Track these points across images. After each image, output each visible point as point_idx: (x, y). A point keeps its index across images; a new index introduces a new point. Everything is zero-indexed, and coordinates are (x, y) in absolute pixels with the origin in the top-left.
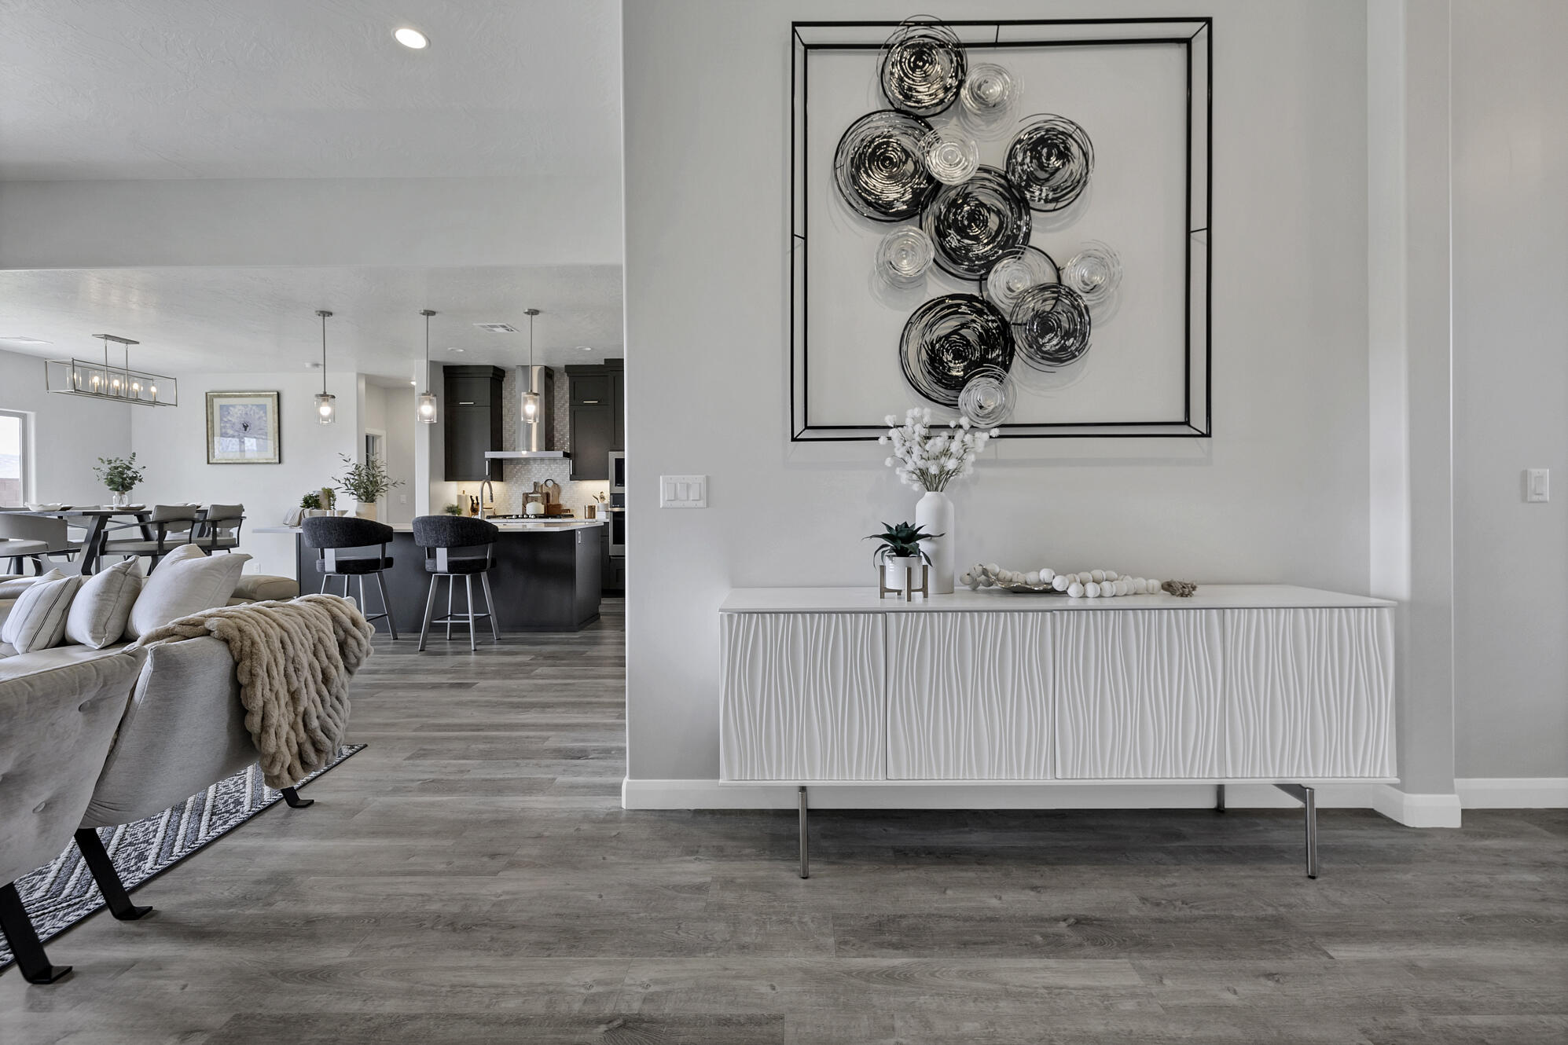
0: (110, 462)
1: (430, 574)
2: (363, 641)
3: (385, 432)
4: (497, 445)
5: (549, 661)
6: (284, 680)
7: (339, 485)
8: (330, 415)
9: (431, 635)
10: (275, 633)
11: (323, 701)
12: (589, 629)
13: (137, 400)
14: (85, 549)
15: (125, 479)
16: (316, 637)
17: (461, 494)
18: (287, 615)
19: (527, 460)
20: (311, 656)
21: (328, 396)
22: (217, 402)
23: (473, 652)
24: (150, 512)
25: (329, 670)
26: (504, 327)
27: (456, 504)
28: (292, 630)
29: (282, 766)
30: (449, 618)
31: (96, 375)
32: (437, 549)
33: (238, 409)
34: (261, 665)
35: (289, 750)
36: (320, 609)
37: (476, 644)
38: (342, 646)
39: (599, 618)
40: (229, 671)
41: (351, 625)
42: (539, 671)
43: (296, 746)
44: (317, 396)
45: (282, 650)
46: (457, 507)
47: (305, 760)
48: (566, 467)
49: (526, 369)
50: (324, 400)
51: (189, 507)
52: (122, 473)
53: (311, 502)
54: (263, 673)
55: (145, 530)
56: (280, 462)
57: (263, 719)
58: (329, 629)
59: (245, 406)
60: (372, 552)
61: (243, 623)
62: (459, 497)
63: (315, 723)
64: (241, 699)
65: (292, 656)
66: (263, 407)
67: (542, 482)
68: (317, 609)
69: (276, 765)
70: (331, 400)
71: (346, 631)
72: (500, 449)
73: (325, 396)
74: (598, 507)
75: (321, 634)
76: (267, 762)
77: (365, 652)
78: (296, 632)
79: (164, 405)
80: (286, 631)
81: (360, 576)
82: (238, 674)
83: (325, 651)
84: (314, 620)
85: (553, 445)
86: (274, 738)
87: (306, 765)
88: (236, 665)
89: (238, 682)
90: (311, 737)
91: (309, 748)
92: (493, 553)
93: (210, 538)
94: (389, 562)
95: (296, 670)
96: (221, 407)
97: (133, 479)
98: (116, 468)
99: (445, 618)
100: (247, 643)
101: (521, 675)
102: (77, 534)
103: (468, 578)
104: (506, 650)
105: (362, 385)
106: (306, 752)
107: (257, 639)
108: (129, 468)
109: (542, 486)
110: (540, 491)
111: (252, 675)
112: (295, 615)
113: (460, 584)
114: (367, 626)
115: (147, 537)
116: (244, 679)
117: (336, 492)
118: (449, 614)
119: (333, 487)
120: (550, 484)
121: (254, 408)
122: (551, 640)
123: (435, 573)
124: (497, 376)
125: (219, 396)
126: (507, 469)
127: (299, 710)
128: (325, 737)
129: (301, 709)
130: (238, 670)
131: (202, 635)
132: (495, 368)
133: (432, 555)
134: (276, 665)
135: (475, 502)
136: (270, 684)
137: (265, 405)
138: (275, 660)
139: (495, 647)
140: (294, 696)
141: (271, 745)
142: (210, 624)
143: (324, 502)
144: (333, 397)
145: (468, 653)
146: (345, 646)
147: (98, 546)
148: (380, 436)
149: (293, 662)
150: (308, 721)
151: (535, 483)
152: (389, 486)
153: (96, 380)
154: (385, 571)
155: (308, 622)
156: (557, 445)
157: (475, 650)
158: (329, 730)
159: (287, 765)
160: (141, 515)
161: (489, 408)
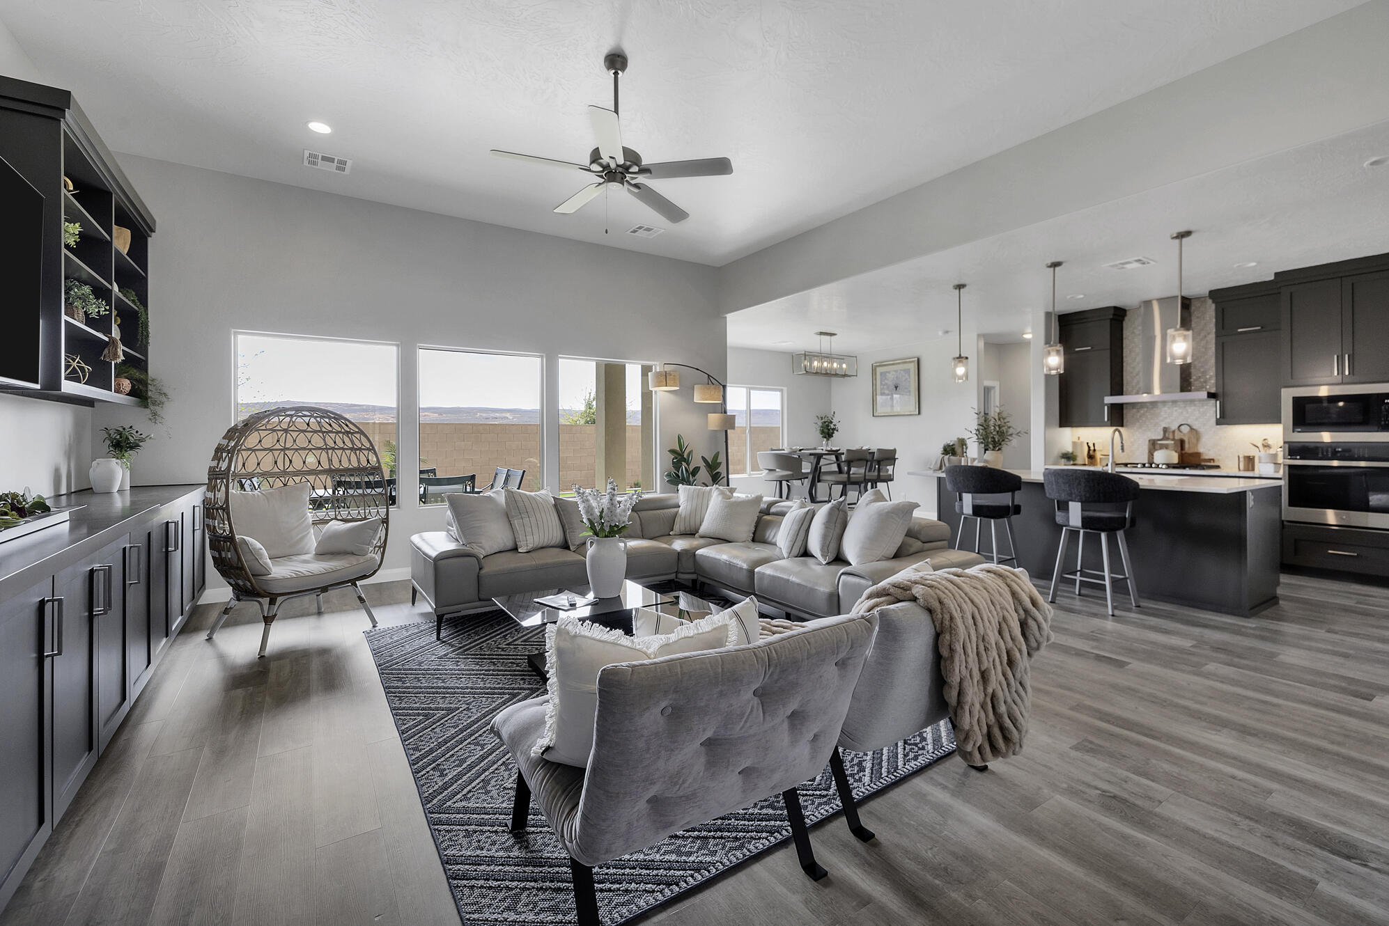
0: (822, 418)
1: (1061, 527)
2: (1044, 625)
3: (999, 383)
4: (1118, 389)
5: (1222, 656)
6: (976, 659)
7: (971, 435)
8: (964, 374)
9: (1062, 587)
10: (968, 608)
11: (1008, 685)
12: (1267, 617)
13: (836, 375)
14: (810, 477)
15: (829, 430)
16: (1001, 614)
17: (1076, 440)
18: (974, 588)
19: (1154, 404)
20: (997, 634)
21: (962, 358)
22: (879, 370)
23: (1110, 617)
24: (843, 454)
25: (1012, 652)
26: (1139, 261)
27: (1070, 450)
28: (981, 607)
29: (974, 745)
30: (1079, 573)
31: (815, 360)
32: (1070, 503)
33: (892, 374)
34: (958, 641)
35: (980, 729)
36: (1000, 582)
37: (1114, 608)
38: (1023, 625)
39: (1277, 603)
40: (932, 641)
41: (1031, 605)
42: (1211, 667)
43: (986, 727)
44: (954, 359)
45: (974, 627)
46: (1072, 453)
47: (994, 744)
48: (1213, 409)
49: (1147, 304)
50: (960, 362)
51: (865, 451)
52: (828, 426)
53: (949, 450)
54: (959, 648)
55: (839, 466)
56: (919, 413)
57: (959, 694)
58: (1010, 604)
59: (896, 371)
60: (1003, 499)
61: (942, 596)
62: (1074, 444)
63: (1003, 709)
64: (940, 669)
65: (982, 634)
66: (907, 371)
67: (1174, 427)
68: (997, 582)
69: (969, 742)
70: (964, 361)
71: (1026, 611)
72: (1121, 393)
73: (960, 358)
74: (1260, 458)
75: (1006, 613)
76: (962, 737)
77: (1046, 638)
78: (984, 608)
79: (850, 376)
80: (976, 607)
81: (992, 521)
82: (940, 646)
83: (1010, 631)
84: (997, 595)
85: (1190, 384)
86: (969, 716)
87: (995, 750)
88: (937, 636)
89: (939, 653)
90: (999, 722)
91: (996, 732)
92: (1132, 512)
93: (876, 473)
94: (1017, 509)
95: (986, 649)
96: (881, 374)
97: (834, 429)
98: (825, 422)
99: (1074, 573)
100: (947, 617)
101: (1186, 668)
102: (806, 468)
103: (1103, 536)
104: (1152, 623)
105: (982, 344)
106: (995, 736)
107: (955, 614)
108: (831, 422)
109: (1174, 432)
110: (1171, 437)
111: (952, 650)
112: (982, 588)
113: (1093, 542)
114: (1046, 608)
115: (840, 471)
116: (945, 652)
117: (968, 442)
118: (1079, 568)
119: (966, 437)
120: (1185, 429)
121: (902, 372)
122: (1212, 623)
123: (1065, 526)
124: (1118, 316)
125: (879, 366)
126: (1128, 415)
127: (988, 691)
128: (1012, 725)
129: (990, 691)
130: (939, 642)
131: (910, 600)
132: (1116, 308)
133: (1064, 506)
134: (970, 642)
135: (1092, 448)
136: (966, 661)
137: (909, 369)
138: (969, 636)
139: (1133, 615)
140: (984, 676)
141: (966, 723)
142: (917, 590)
143: (958, 450)
144: (967, 358)
145: (1104, 617)
146: (1025, 626)
147: (817, 476)
148: (994, 388)
149: (983, 640)
150: (996, 702)
151: (1164, 428)
152: (1014, 436)
153: (816, 364)
154: (1014, 518)
155: (992, 598)
156: (1196, 384)
157: (1113, 615)
158: (1016, 720)
159: (979, 745)
160: (837, 454)
161: (1109, 351)
